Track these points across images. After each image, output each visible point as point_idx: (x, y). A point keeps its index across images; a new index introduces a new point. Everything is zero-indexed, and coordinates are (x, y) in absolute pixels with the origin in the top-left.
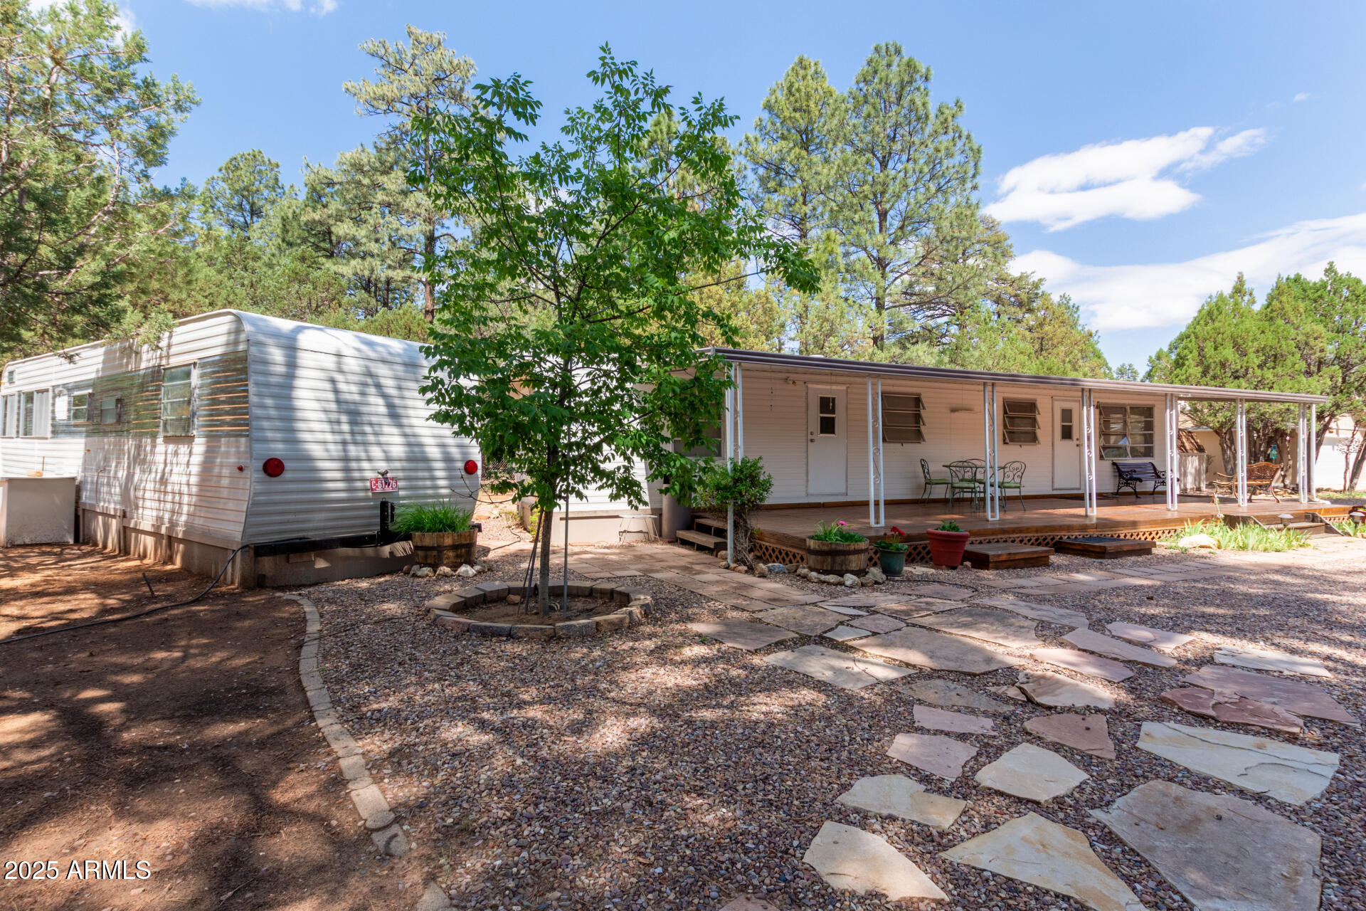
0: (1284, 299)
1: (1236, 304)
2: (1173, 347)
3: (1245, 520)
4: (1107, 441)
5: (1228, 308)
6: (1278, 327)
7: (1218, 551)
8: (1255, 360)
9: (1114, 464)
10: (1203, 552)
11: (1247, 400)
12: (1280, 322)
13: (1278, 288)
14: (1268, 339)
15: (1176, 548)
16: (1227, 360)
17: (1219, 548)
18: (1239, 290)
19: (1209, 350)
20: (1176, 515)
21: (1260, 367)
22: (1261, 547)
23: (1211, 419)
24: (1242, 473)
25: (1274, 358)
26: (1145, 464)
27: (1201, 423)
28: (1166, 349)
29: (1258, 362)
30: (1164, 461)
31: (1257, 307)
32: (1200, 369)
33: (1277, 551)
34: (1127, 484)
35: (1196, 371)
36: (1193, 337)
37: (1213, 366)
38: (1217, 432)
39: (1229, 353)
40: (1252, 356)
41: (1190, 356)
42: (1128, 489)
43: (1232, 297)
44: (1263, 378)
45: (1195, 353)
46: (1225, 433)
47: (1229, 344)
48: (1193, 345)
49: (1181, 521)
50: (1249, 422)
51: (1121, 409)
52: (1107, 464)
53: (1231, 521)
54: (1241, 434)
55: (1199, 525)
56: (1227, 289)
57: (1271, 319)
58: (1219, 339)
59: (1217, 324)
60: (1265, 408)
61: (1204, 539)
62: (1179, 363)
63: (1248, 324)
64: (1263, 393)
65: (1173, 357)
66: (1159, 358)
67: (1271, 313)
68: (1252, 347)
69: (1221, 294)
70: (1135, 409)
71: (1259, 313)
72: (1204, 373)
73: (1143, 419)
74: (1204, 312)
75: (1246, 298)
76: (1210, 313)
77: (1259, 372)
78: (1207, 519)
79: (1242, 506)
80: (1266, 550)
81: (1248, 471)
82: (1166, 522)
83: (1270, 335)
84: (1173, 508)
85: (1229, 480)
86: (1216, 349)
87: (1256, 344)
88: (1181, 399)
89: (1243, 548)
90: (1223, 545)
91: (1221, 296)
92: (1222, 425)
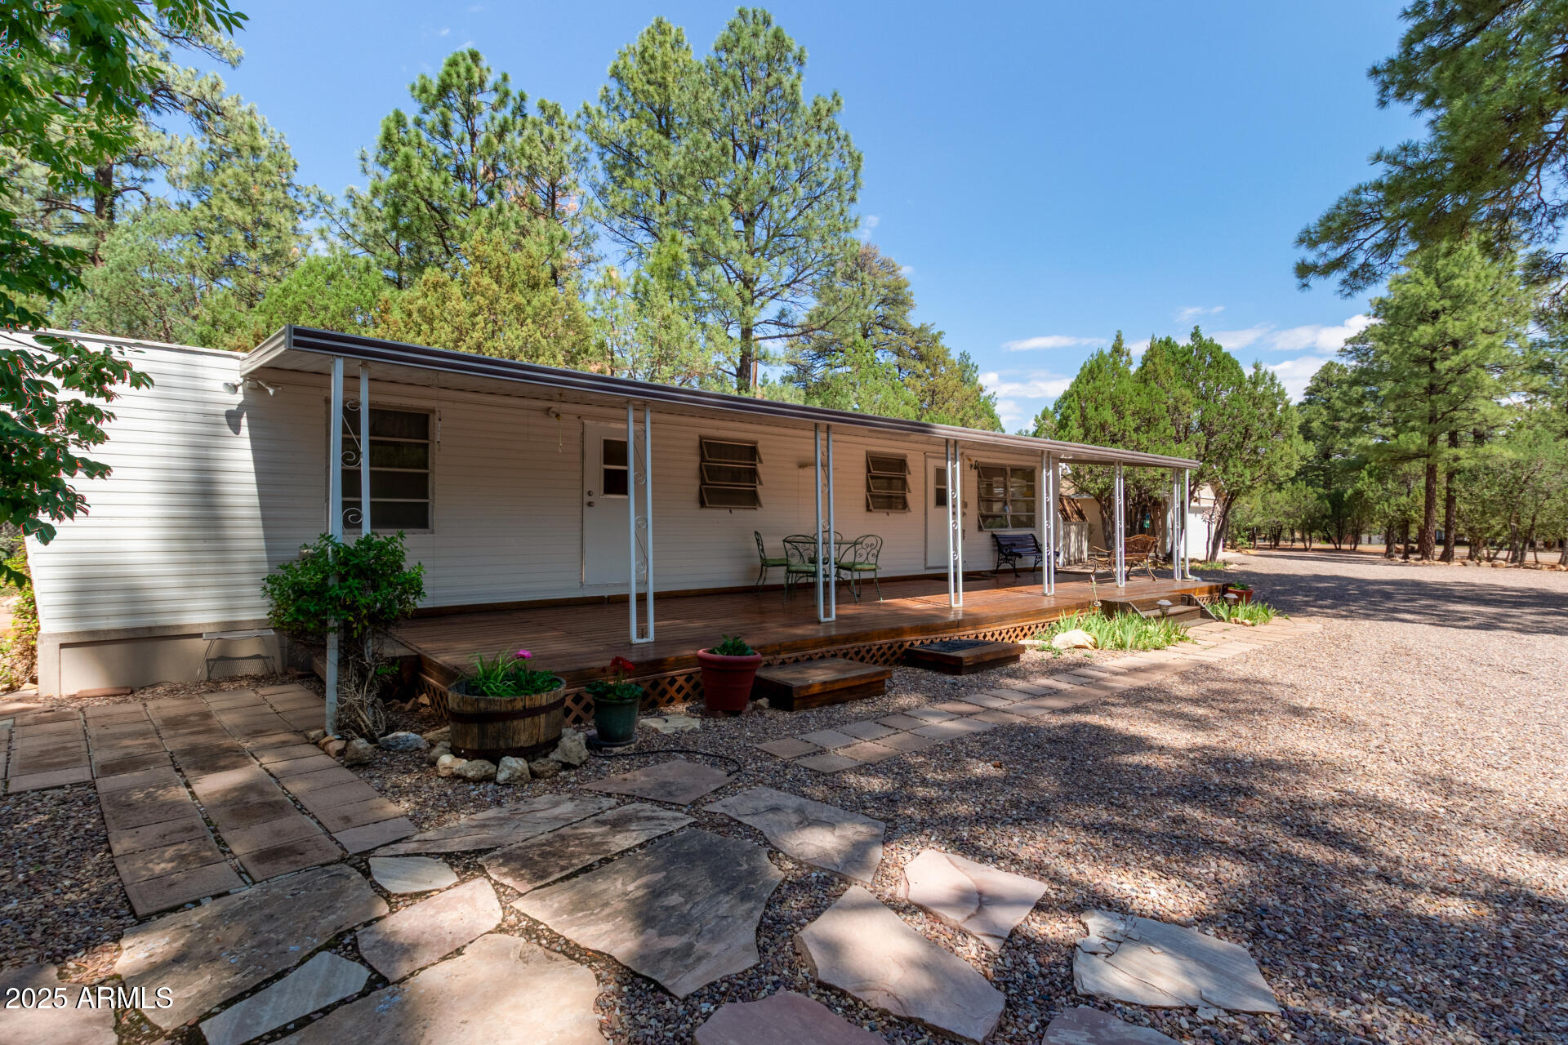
0: (1157, 360)
1: (1115, 363)
2: (1058, 406)
3: (1124, 607)
4: (990, 508)
5: (1107, 368)
6: (1152, 390)
7: (1095, 653)
8: (1131, 422)
9: (994, 536)
10: (1078, 655)
11: (1125, 464)
12: (1153, 384)
13: (1152, 349)
14: (1142, 402)
15: (1050, 649)
16: (1106, 422)
17: (1096, 647)
18: (1117, 349)
19: (1090, 412)
20: (1052, 603)
21: (1137, 430)
22: (1140, 646)
23: (1092, 485)
24: (1120, 549)
25: (1149, 422)
26: (1025, 537)
27: (1083, 490)
28: (1051, 408)
29: (1134, 425)
30: (1041, 532)
31: (1133, 369)
32: (1082, 431)
33: (1157, 648)
34: (1007, 561)
35: (1078, 432)
36: (1075, 395)
37: (1093, 427)
38: (1098, 498)
39: (1108, 415)
40: (1129, 418)
41: (1073, 417)
42: (1008, 566)
43: (1111, 356)
44: (1139, 444)
45: (1078, 413)
46: (1104, 499)
47: (1108, 405)
48: (1075, 405)
49: (1056, 611)
50: (1127, 489)
51: (1001, 470)
52: (984, 538)
53: (1109, 609)
54: (1119, 501)
55: (1075, 616)
56: (1107, 350)
57: (1145, 381)
58: (1099, 400)
59: (1098, 383)
60: (1139, 474)
61: (1078, 636)
62: (1063, 424)
63: (1126, 384)
64: (1141, 456)
65: (1058, 417)
66: (1044, 417)
67: (1144, 377)
68: (1129, 409)
69: (1102, 352)
70: (1015, 470)
71: (1136, 374)
72: (1086, 436)
73: (1025, 483)
74: (1086, 370)
75: (1124, 359)
76: (1091, 371)
77: (1134, 436)
78: (1083, 606)
79: (1120, 589)
80: (1145, 649)
81: (1126, 544)
82: (1041, 613)
83: (1144, 398)
84: (1050, 590)
85: (1109, 555)
86: (1096, 409)
87: (1132, 406)
88: (1062, 461)
89: (1121, 646)
90: (1100, 645)
91: (1101, 354)
92: (1102, 492)
